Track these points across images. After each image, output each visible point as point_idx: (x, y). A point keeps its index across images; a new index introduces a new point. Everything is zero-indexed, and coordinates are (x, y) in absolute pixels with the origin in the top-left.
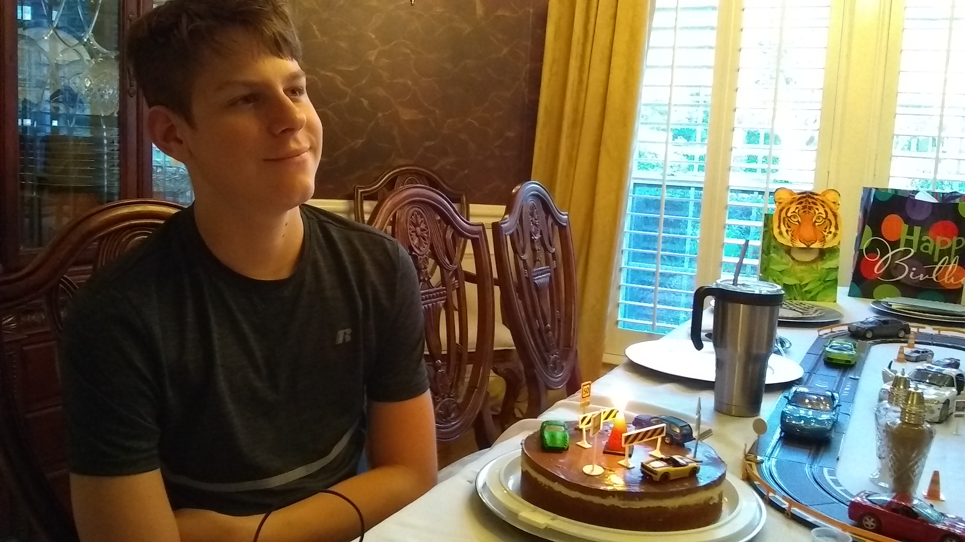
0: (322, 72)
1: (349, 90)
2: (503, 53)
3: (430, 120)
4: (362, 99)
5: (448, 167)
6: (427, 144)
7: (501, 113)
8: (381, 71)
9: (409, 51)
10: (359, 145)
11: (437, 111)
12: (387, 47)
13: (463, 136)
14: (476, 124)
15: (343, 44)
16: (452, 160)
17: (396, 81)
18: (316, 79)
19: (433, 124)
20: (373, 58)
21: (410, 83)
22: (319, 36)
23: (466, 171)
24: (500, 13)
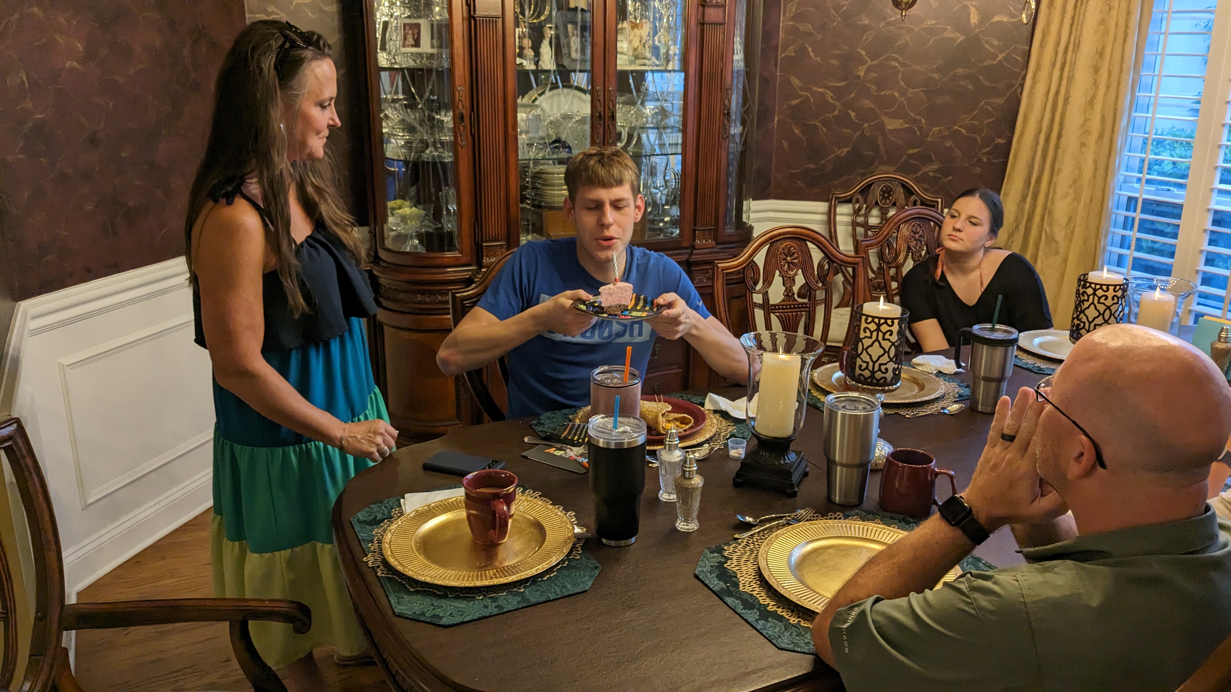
0: (815, 89)
1: (838, 104)
2: (998, 59)
3: (916, 129)
4: (850, 112)
5: (931, 174)
6: (911, 151)
7: (992, 120)
8: (869, 85)
9: (897, 65)
10: (844, 153)
11: (923, 120)
12: (876, 62)
13: (948, 144)
14: (963, 131)
15: (834, 62)
16: (935, 167)
17: (884, 93)
18: (809, 95)
19: (918, 133)
20: (862, 73)
21: (896, 94)
22: (813, 57)
23: (950, 178)
24: (996, 19)
